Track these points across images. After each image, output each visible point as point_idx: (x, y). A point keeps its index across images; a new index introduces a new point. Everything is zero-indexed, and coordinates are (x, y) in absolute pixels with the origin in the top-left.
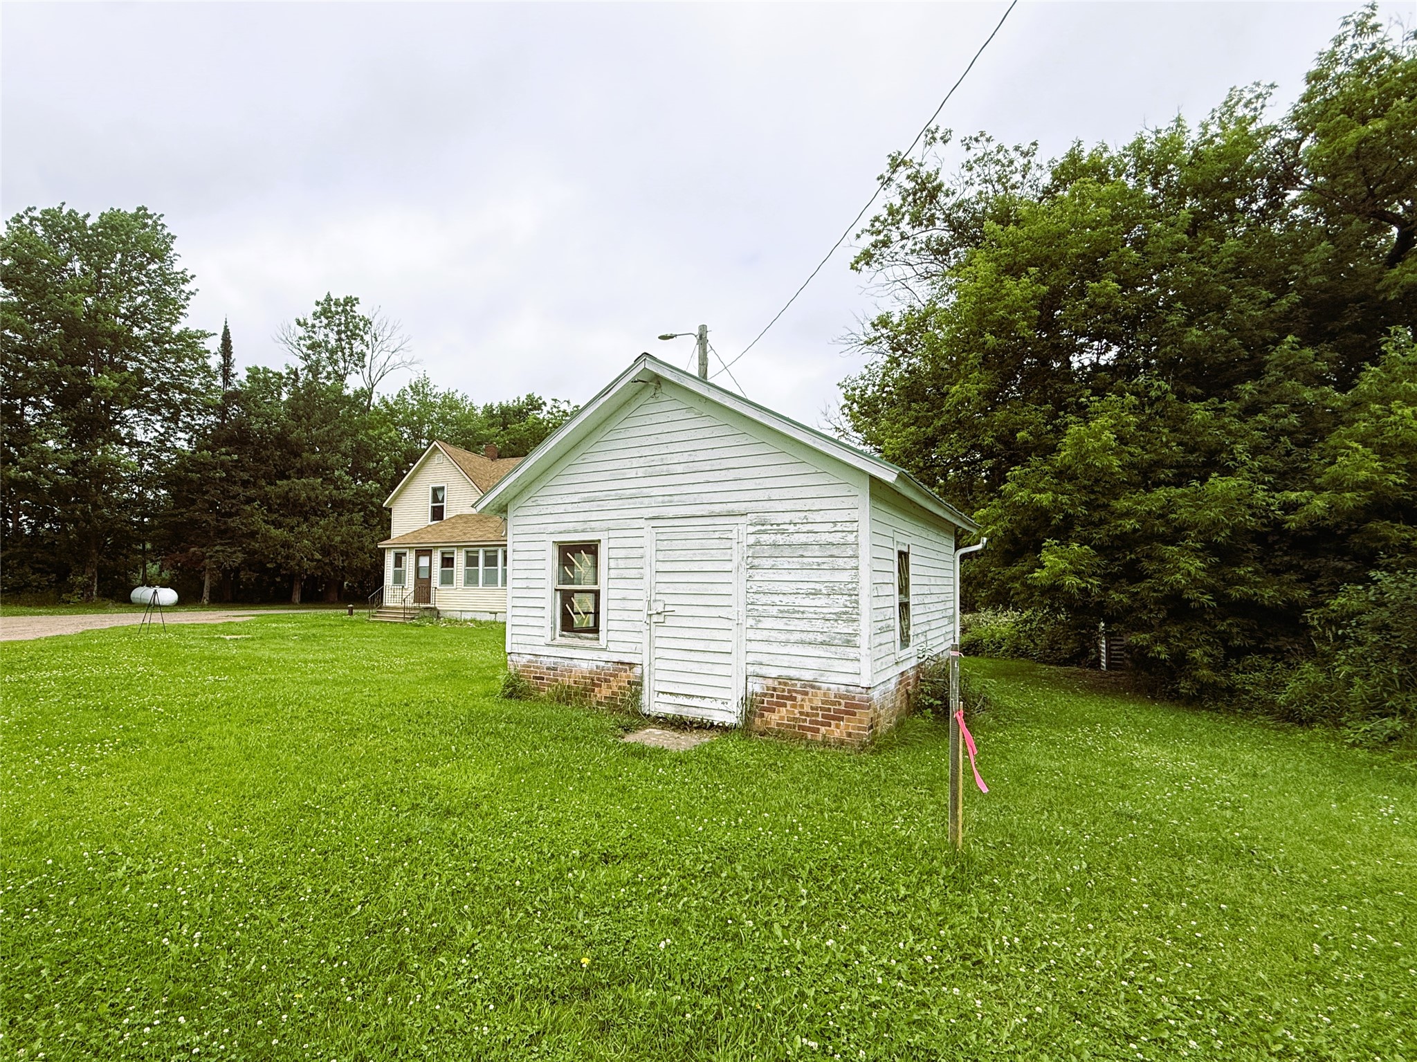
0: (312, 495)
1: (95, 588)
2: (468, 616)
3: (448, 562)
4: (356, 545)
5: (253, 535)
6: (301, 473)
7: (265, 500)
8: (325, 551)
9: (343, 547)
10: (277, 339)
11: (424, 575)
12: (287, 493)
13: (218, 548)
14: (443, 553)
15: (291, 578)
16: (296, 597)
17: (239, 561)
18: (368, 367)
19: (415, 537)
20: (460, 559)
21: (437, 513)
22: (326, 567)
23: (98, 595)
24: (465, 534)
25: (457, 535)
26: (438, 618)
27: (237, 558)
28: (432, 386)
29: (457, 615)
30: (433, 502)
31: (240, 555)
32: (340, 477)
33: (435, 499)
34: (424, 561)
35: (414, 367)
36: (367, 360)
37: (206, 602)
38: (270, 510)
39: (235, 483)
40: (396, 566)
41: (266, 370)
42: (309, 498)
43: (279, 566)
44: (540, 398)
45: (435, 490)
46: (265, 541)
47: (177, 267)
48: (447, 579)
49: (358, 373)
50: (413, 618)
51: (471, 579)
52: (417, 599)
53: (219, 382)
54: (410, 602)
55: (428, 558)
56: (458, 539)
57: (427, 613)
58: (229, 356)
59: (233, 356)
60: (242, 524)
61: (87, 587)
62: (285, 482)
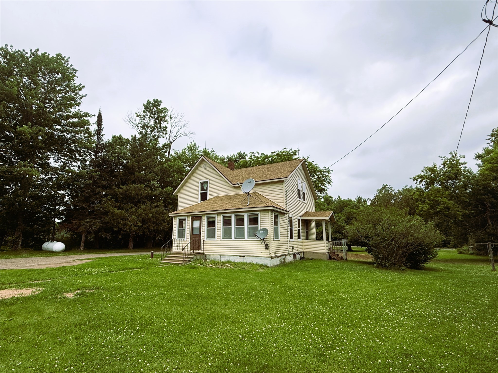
0: (139, 193)
1: (20, 243)
2: (225, 259)
3: (211, 224)
4: (161, 218)
5: (106, 213)
6: (134, 182)
7: (115, 196)
8: (144, 221)
9: (154, 219)
10: (125, 120)
11: (196, 232)
12: (126, 192)
13: (88, 220)
14: (208, 218)
15: (127, 236)
16: (131, 246)
17: (98, 227)
18: (168, 134)
19: (191, 209)
20: (219, 221)
21: (204, 197)
22: (145, 230)
23: (22, 246)
24: (222, 206)
25: (218, 206)
26: (206, 260)
27: (98, 225)
29: (217, 258)
30: (201, 190)
31: (99, 224)
32: (153, 184)
33: (202, 189)
34: (196, 224)
35: (191, 136)
37: (82, 249)
38: (117, 201)
39: (99, 187)
40: (179, 227)
42: (137, 195)
43: (120, 230)
44: (244, 153)
45: (202, 184)
46: (113, 217)
47: (77, 83)
48: (211, 235)
49: (164, 137)
50: (190, 261)
51: (227, 234)
52: (192, 248)
53: (95, 138)
54: (187, 250)
55: (199, 222)
56: (218, 209)
57: (198, 257)
58: (101, 127)
60: (101, 207)
61: (15, 242)
62: (125, 186)
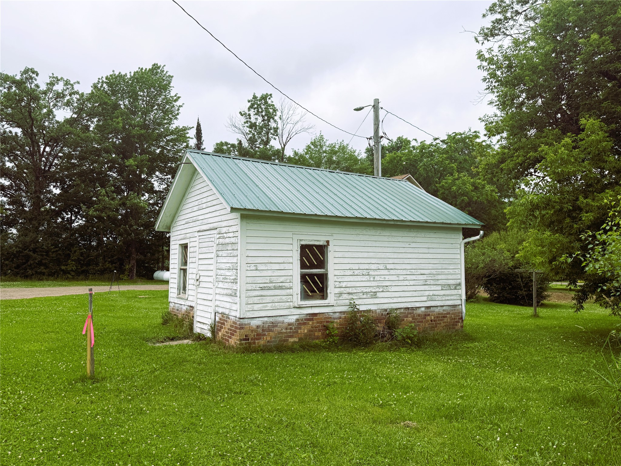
1: (135, 272)
18: (280, 135)
23: (136, 275)
28: (325, 140)
35: (310, 131)
36: (279, 131)
41: (227, 144)
47: (173, 94)
49: (275, 139)
58: (201, 139)
59: (203, 139)
61: (131, 270)
